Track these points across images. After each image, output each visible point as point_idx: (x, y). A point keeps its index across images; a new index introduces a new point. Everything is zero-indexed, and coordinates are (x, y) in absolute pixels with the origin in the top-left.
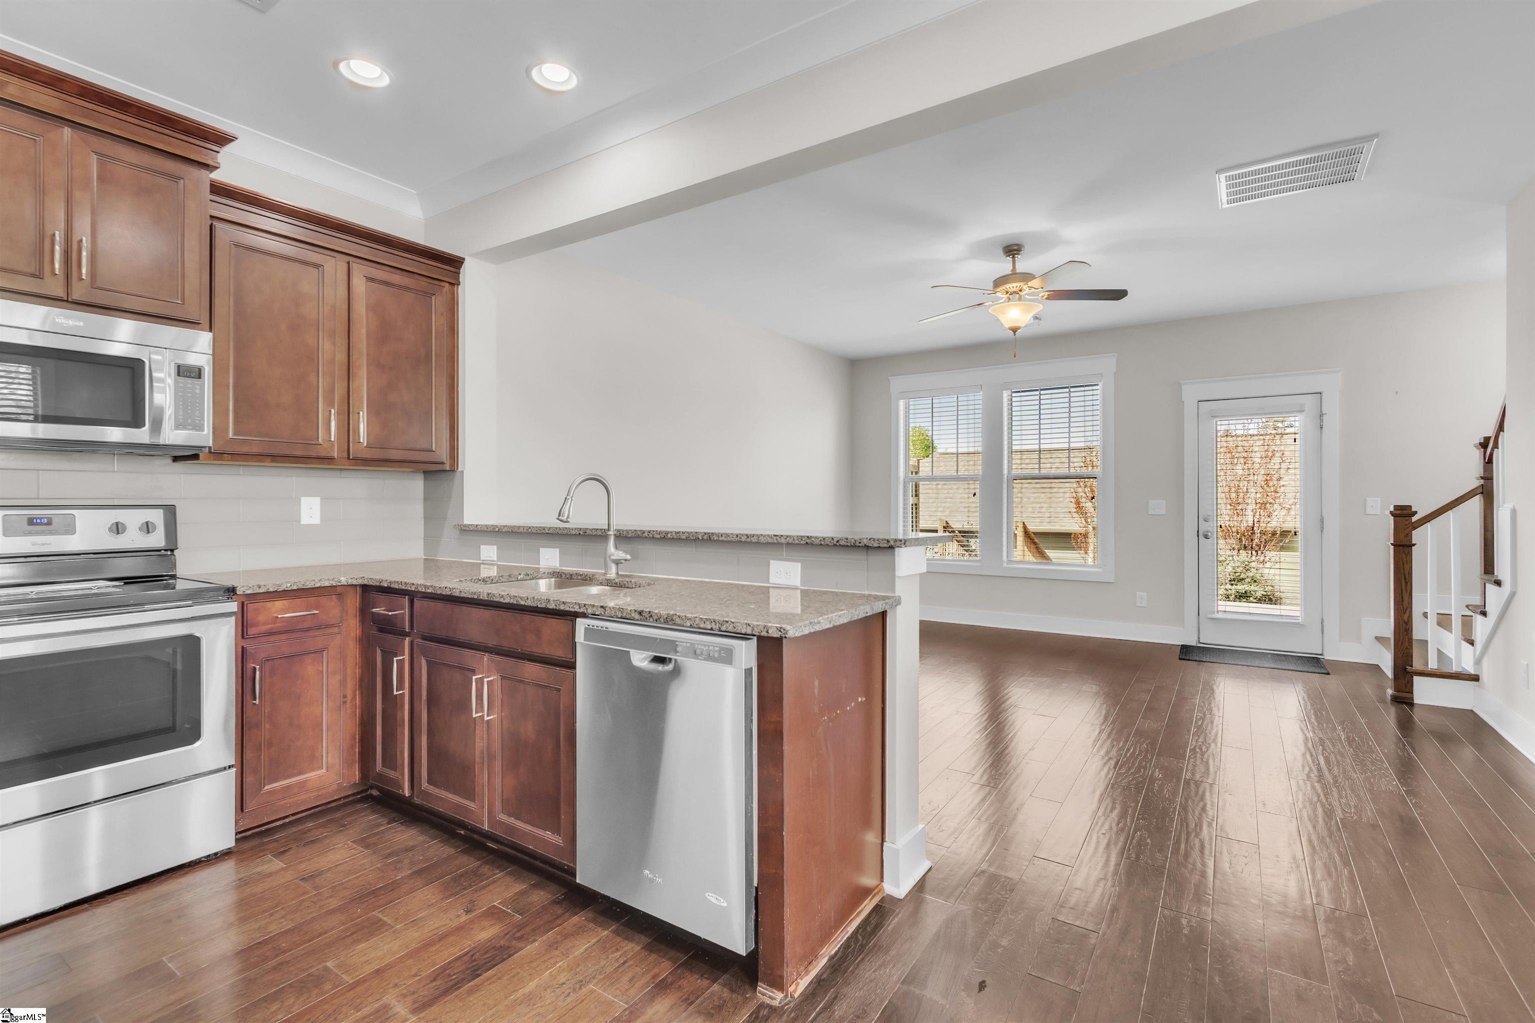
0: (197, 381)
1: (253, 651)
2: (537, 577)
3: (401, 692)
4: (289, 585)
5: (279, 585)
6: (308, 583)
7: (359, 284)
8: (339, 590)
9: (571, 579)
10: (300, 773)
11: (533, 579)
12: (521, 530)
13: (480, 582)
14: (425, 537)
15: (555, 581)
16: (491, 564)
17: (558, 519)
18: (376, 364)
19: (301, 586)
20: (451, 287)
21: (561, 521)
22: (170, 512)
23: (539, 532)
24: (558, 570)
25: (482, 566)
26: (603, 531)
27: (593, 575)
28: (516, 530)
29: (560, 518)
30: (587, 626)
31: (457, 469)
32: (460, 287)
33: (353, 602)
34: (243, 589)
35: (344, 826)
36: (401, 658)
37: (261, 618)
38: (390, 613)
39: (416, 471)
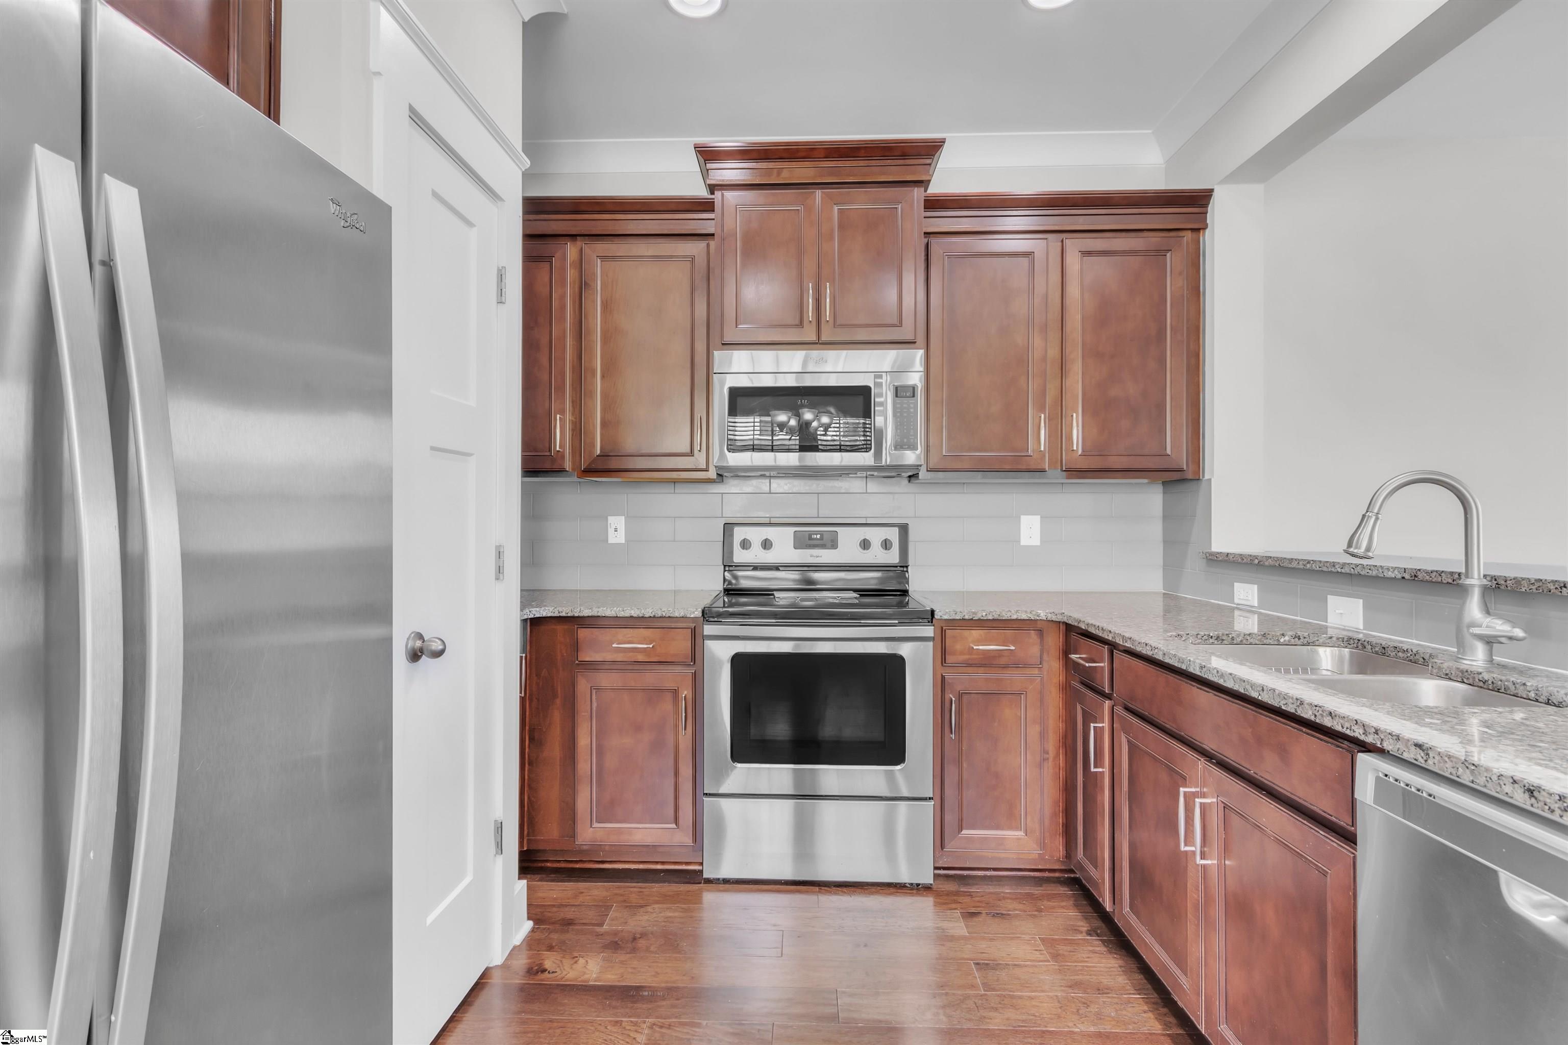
0: (912, 400)
1: (950, 681)
2: (1317, 643)
3: (1100, 770)
4: (984, 614)
5: (974, 613)
6: (1004, 614)
7: (1074, 261)
8: (1039, 626)
9: (1384, 654)
10: (998, 828)
11: (1308, 644)
12: (1294, 565)
13: (1211, 641)
14: (1164, 566)
15: (1351, 654)
16: (1250, 610)
17: (1346, 552)
18: (1092, 353)
19: (996, 617)
20: (1195, 235)
21: (1353, 555)
22: (904, 529)
23: (1325, 569)
24: (1361, 636)
25: (1237, 613)
26: (1456, 576)
27: (1431, 655)
28: (1286, 564)
29: (1351, 550)
30: (1381, 775)
31: (1203, 476)
32: (1207, 231)
33: (1054, 641)
34: (940, 614)
35: (1040, 910)
36: (1100, 725)
37: (958, 647)
38: (1087, 665)
39: (1153, 481)
